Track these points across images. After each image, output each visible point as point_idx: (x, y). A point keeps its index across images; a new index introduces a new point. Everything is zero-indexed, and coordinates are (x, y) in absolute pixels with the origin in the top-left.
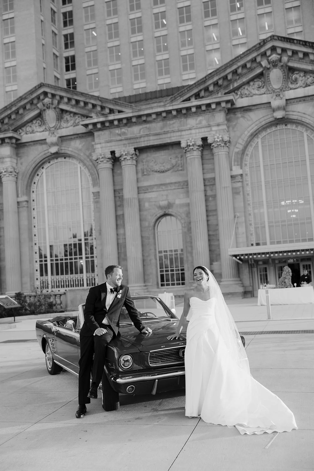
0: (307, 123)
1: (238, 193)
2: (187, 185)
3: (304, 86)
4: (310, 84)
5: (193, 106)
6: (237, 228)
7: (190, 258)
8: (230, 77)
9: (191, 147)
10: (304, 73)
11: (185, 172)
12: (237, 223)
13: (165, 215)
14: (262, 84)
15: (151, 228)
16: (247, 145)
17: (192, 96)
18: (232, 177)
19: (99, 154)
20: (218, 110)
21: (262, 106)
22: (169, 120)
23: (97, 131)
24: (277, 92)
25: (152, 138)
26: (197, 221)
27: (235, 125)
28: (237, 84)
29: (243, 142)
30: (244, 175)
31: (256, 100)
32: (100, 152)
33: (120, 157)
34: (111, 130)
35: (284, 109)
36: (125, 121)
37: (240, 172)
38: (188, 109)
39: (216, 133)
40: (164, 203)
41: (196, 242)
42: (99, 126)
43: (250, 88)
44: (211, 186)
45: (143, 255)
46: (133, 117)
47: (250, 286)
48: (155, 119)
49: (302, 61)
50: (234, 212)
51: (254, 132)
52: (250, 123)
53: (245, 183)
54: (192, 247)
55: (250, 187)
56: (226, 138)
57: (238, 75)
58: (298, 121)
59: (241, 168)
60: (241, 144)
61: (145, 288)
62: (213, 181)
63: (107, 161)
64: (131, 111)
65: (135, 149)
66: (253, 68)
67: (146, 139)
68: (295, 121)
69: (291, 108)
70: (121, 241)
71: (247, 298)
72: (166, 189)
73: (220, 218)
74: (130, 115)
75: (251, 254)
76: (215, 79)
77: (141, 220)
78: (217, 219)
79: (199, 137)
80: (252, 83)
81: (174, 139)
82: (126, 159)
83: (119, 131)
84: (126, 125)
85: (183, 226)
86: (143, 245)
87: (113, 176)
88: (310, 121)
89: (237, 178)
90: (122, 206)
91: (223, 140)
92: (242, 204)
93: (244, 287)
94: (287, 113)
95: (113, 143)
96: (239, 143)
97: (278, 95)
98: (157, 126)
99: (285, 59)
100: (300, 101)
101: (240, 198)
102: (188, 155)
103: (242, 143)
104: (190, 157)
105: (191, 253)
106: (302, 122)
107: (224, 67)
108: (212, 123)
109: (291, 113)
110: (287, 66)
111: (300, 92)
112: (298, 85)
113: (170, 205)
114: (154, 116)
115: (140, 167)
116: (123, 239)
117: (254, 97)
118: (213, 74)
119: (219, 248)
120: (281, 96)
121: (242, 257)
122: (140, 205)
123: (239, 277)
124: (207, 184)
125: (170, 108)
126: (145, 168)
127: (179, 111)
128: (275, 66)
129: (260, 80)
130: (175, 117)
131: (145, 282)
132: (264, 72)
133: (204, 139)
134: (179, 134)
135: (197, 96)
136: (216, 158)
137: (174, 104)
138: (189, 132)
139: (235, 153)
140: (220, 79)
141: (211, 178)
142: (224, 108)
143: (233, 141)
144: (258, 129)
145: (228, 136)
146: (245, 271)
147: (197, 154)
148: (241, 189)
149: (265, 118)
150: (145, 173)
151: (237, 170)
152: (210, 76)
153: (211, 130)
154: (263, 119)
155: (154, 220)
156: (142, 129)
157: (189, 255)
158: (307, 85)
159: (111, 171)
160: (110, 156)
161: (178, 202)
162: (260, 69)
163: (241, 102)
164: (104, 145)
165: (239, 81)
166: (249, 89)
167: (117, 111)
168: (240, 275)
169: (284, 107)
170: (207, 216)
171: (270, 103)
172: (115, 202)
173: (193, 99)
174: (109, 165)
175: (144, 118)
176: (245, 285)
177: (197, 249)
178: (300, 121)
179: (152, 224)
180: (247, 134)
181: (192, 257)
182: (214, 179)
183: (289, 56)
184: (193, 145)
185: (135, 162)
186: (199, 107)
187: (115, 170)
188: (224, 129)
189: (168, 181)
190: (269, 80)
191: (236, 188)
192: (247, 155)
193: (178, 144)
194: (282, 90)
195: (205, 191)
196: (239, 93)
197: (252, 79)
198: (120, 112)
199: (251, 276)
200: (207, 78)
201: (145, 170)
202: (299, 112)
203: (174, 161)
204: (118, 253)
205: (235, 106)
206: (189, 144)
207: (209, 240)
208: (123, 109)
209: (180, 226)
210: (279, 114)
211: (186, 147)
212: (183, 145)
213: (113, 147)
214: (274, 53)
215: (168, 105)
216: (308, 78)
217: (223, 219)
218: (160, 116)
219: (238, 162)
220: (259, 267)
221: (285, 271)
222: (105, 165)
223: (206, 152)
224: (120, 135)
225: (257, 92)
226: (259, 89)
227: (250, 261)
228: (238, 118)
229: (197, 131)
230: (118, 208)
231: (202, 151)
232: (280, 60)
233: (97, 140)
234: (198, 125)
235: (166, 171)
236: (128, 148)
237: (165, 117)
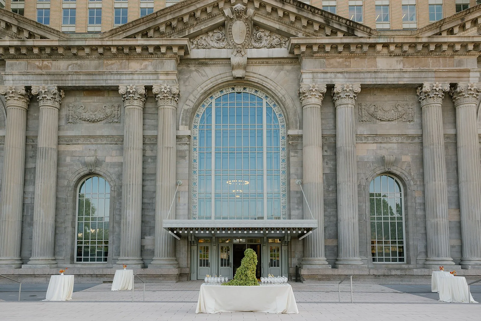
0: (268, 89)
1: (183, 157)
2: (122, 141)
3: (268, 46)
4: (276, 46)
5: (138, 46)
6: (177, 197)
7: (117, 229)
8: (186, 19)
9: (131, 95)
10: (269, 32)
11: (121, 125)
12: (178, 192)
13: (91, 174)
14: (222, 37)
15: (70, 189)
16: (199, 104)
17: (137, 33)
18: (178, 137)
19: (9, 88)
20: (169, 56)
21: (221, 62)
22: (107, 59)
23: (9, 58)
24: (239, 47)
25: (82, 77)
26: (130, 184)
27: (187, 79)
28: (193, 30)
29: (194, 99)
30: (192, 138)
31: (214, 53)
32: (11, 85)
33: (38, 95)
34: (30, 61)
35: (245, 68)
36: (48, 51)
37: (188, 133)
38: (132, 48)
39: (164, 82)
40: (90, 159)
41: (126, 209)
42: (12, 51)
43: (208, 39)
44: (152, 146)
45: (56, 221)
46: (60, 46)
47: (188, 267)
48: (88, 54)
49: (270, 17)
50: (177, 179)
51: (208, 90)
52: (205, 79)
53: (192, 147)
54: (120, 215)
55: (198, 152)
56: (175, 90)
57: (196, 19)
58: (258, 85)
59: (190, 129)
60: (192, 101)
61: (54, 262)
62: (155, 140)
63: (20, 98)
64: (57, 39)
65: (59, 88)
66: (214, 15)
67: (75, 77)
68: (255, 84)
69: (252, 69)
70: (28, 201)
71: (182, 281)
72: (96, 143)
73: (159, 183)
74: (56, 43)
75: (192, 229)
76: (169, 17)
77: (57, 177)
78: (155, 185)
79: (142, 84)
80: (210, 34)
81: (110, 83)
82: (45, 99)
83: (40, 63)
84: (50, 55)
85: (113, 189)
86: (57, 209)
87: (27, 119)
88: (272, 87)
89: (183, 139)
90: (34, 157)
91: (170, 91)
92: (186, 171)
93: (180, 269)
94: (247, 74)
95: (31, 77)
96: (189, 100)
97: (239, 52)
98: (91, 64)
99: (251, 11)
100: (263, 63)
101: (185, 163)
102: (127, 103)
103: (194, 101)
104: (128, 107)
105: (119, 223)
106: (263, 87)
107: (180, 6)
108: (159, 70)
109: (252, 75)
110: (252, 20)
111: (264, 53)
112: (262, 44)
113: (97, 163)
114: (87, 50)
115: (64, 112)
116: (31, 198)
117: (212, 49)
118: (166, 11)
119: (154, 220)
120: (243, 53)
121: (181, 232)
122: (58, 160)
123: (175, 256)
124: (146, 142)
125: (109, 43)
126: (70, 114)
127: (120, 49)
128: (239, 17)
129: (221, 32)
130: (115, 56)
131: (54, 254)
132: (226, 22)
133: (149, 89)
134: (118, 77)
135: (145, 34)
136: (161, 112)
137: (114, 39)
138: (131, 77)
139: (184, 110)
140: (174, 19)
141: (153, 136)
142: (176, 54)
143: (183, 96)
144: (214, 87)
145: (178, 88)
146: (183, 249)
147: (137, 104)
148: (187, 152)
149: (222, 76)
150: (70, 121)
151: (184, 131)
152: (162, 13)
153: (158, 79)
154: (219, 77)
155: (75, 179)
156: (71, 65)
157: (115, 225)
158: (272, 47)
159: (25, 113)
160: (24, 92)
161: (108, 160)
162: (221, 19)
163: (196, 53)
164: (17, 77)
165: (196, 28)
166: (206, 39)
167: (39, 37)
168: (177, 255)
169: (245, 65)
170: (143, 180)
171: (230, 59)
172: (26, 150)
173: (139, 38)
174: (22, 103)
175: (74, 51)
176: (181, 266)
177: (126, 219)
178: (260, 86)
179: (72, 184)
180: (200, 90)
181: (120, 227)
182: (156, 137)
183: (256, 9)
184: (134, 93)
185: (57, 105)
186: (145, 48)
187: (31, 112)
188: (173, 80)
189: (98, 133)
190: (230, 33)
191: (180, 151)
192: (198, 115)
193: (115, 89)
194: (243, 46)
195: (144, 150)
196: (195, 43)
197: (212, 29)
198: (42, 37)
199: (189, 256)
200: (158, 14)
201: (70, 117)
202: (260, 75)
203: (108, 111)
204: (23, 216)
205: (188, 57)
206: (128, 90)
207: (143, 209)
208: (47, 36)
209: (108, 190)
210: (239, 73)
211: (124, 95)
212: (122, 91)
213: (29, 82)
214: (239, 3)
215: (107, 39)
216: (274, 39)
217: (162, 185)
218: (95, 53)
219: (186, 121)
220: (199, 245)
221: (248, 256)
222: (16, 102)
223: (149, 105)
224: (40, 68)
225: (216, 45)
226: (218, 41)
227: (189, 237)
228: (191, 71)
229: (141, 77)
230: (30, 160)
231: (145, 103)
232: (245, 12)
233: (8, 70)
234: (142, 71)
235: (98, 121)
236: (49, 85)
237: (101, 54)
